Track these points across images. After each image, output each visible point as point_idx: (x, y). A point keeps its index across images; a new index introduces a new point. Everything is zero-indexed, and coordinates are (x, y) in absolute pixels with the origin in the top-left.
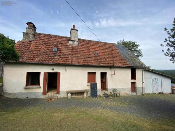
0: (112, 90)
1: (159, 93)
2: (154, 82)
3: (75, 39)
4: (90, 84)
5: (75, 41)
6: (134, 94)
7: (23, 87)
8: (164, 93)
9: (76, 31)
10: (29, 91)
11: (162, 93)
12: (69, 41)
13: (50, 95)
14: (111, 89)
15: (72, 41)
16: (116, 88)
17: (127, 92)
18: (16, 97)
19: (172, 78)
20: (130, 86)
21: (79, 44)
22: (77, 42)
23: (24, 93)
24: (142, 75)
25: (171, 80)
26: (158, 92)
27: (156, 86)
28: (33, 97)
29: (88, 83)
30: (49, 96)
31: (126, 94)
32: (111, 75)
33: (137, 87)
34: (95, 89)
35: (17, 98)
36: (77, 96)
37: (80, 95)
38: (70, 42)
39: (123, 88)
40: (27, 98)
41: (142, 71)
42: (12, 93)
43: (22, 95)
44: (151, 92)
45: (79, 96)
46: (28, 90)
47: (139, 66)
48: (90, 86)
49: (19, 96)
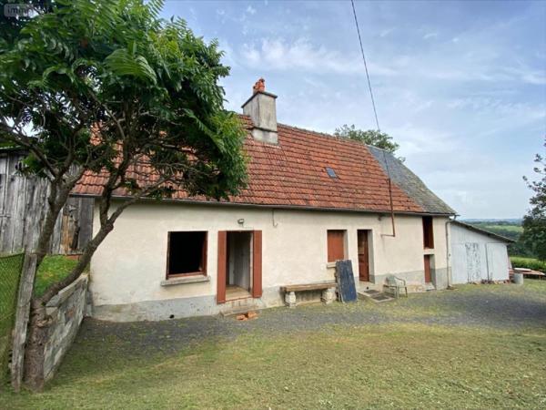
0: (385, 278)
1: (483, 282)
2: (471, 252)
3: (268, 124)
4: (333, 264)
5: (269, 131)
6: (431, 287)
7: (157, 283)
8: (493, 282)
9: (272, 99)
10: (178, 294)
11: (490, 282)
12: (252, 129)
13: (236, 303)
14: (383, 276)
15: (262, 129)
16: (392, 272)
17: (417, 283)
18: (136, 316)
19: (509, 241)
20: (422, 267)
21: (281, 142)
22: (275, 135)
23: (162, 303)
24: (447, 235)
25: (508, 247)
26: (480, 280)
27: (474, 263)
28: (190, 312)
29: (329, 261)
30: (233, 306)
31: (417, 289)
32: (382, 236)
33: (436, 268)
34: (348, 277)
35: (142, 320)
36: (307, 302)
37: (313, 299)
38: (257, 135)
39: (406, 273)
40: (172, 316)
41: (446, 224)
42: (124, 306)
43: (155, 309)
44: (465, 281)
45: (311, 301)
46: (174, 289)
47: (441, 211)
48: (333, 271)
49: (148, 315)
